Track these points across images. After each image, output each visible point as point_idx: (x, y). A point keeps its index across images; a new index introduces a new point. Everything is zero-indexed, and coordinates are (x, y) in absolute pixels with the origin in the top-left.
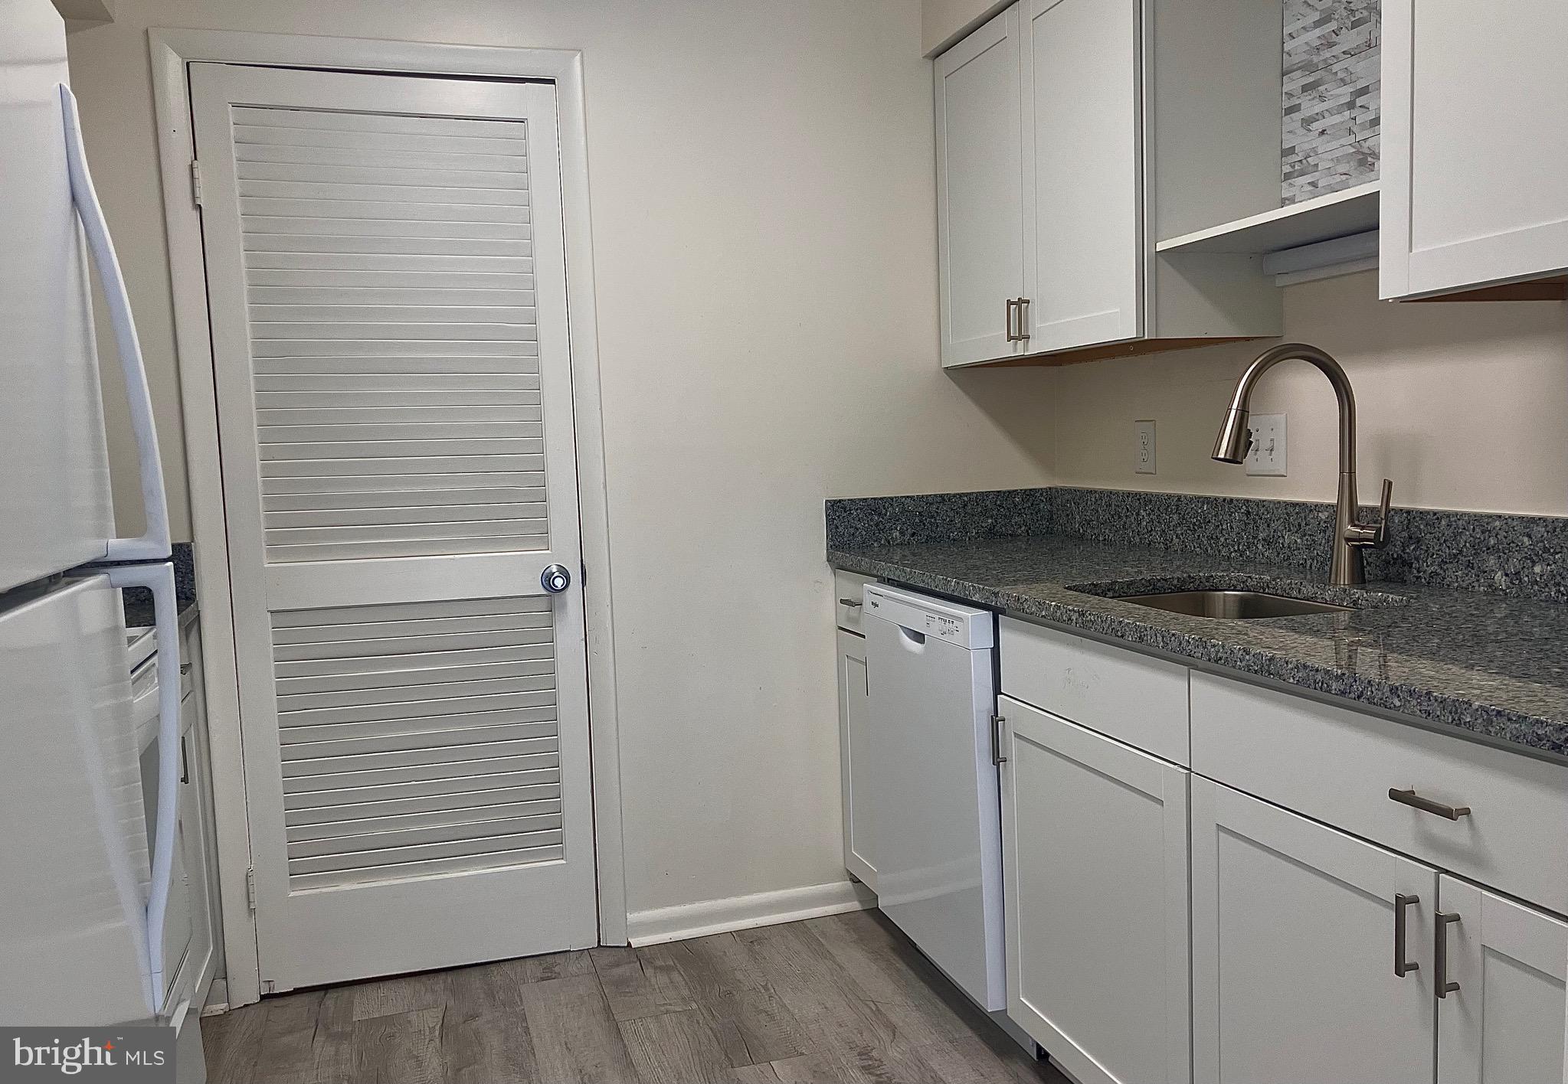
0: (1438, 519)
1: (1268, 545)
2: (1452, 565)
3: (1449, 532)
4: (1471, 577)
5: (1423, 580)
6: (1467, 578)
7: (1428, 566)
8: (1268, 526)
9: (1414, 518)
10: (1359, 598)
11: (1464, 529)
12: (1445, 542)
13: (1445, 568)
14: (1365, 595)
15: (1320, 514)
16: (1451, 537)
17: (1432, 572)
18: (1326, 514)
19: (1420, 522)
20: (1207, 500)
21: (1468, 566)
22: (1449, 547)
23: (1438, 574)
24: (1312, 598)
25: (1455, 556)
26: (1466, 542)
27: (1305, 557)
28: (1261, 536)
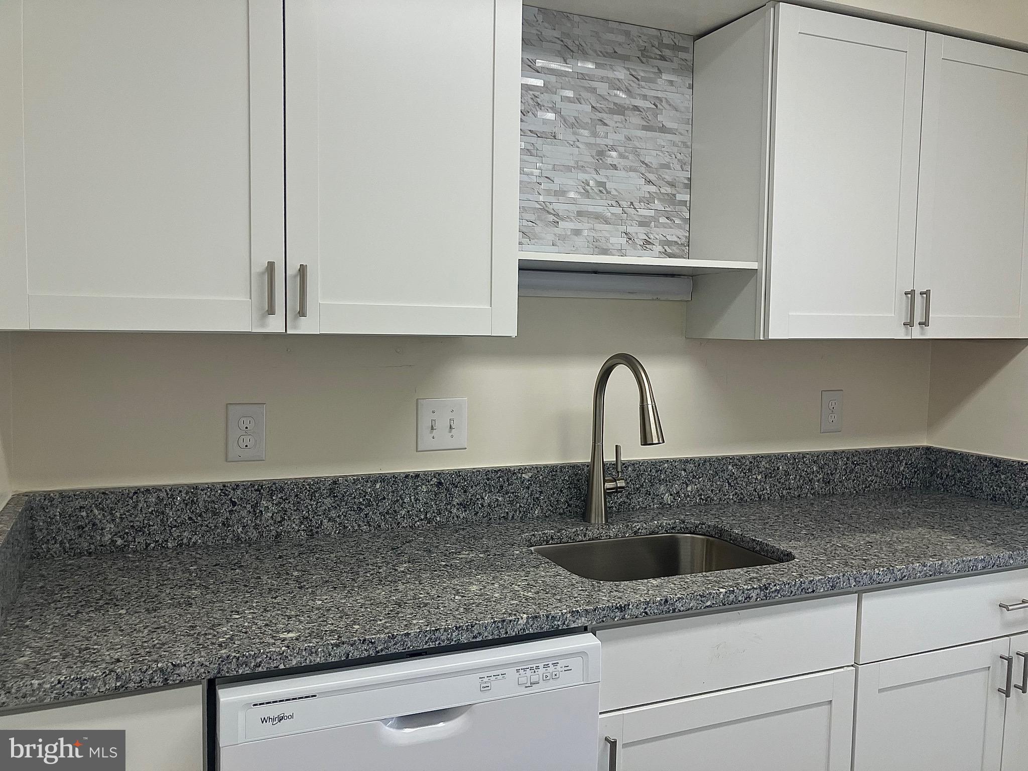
0: (626, 467)
1: (464, 508)
2: (635, 495)
3: (633, 475)
4: (649, 500)
5: (614, 508)
6: (645, 501)
7: (617, 499)
8: (465, 492)
9: (608, 468)
10: (639, 529)
11: (645, 471)
12: (630, 481)
13: (630, 497)
14: (645, 525)
15: (523, 475)
16: (635, 477)
17: (621, 502)
18: (530, 474)
19: (612, 471)
20: (383, 478)
21: (647, 493)
22: (633, 484)
23: (625, 503)
24: (597, 538)
25: (638, 489)
26: (645, 479)
27: (507, 510)
28: (455, 502)
